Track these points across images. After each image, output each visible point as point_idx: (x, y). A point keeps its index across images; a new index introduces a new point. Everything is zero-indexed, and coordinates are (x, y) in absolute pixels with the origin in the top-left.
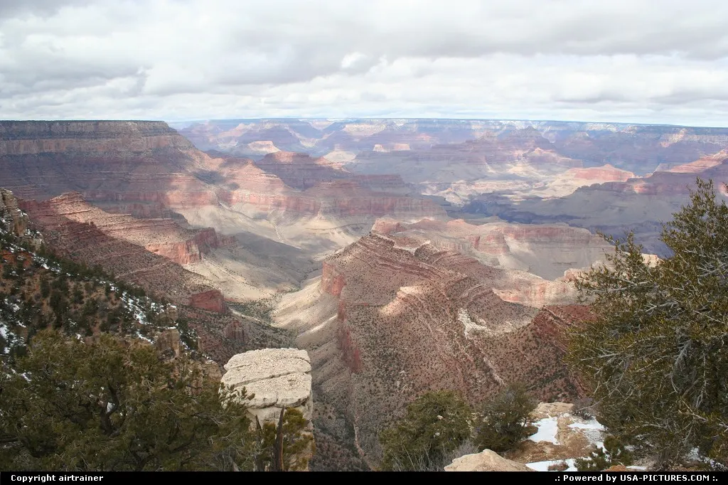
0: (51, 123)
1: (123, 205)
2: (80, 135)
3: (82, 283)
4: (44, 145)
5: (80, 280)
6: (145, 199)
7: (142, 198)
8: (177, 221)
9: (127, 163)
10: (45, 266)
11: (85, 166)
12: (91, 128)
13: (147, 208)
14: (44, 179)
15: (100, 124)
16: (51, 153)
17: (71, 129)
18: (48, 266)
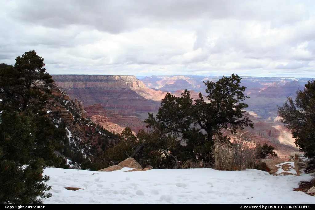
0: (90, 76)
1: (117, 110)
2: (101, 81)
3: (113, 140)
4: (87, 85)
5: (113, 139)
6: (125, 108)
7: (124, 107)
8: (139, 117)
9: (119, 92)
10: (100, 133)
11: (102, 93)
12: (106, 78)
13: (126, 112)
14: (86, 98)
15: (109, 76)
16: (90, 88)
17: (97, 78)
18: (101, 132)
